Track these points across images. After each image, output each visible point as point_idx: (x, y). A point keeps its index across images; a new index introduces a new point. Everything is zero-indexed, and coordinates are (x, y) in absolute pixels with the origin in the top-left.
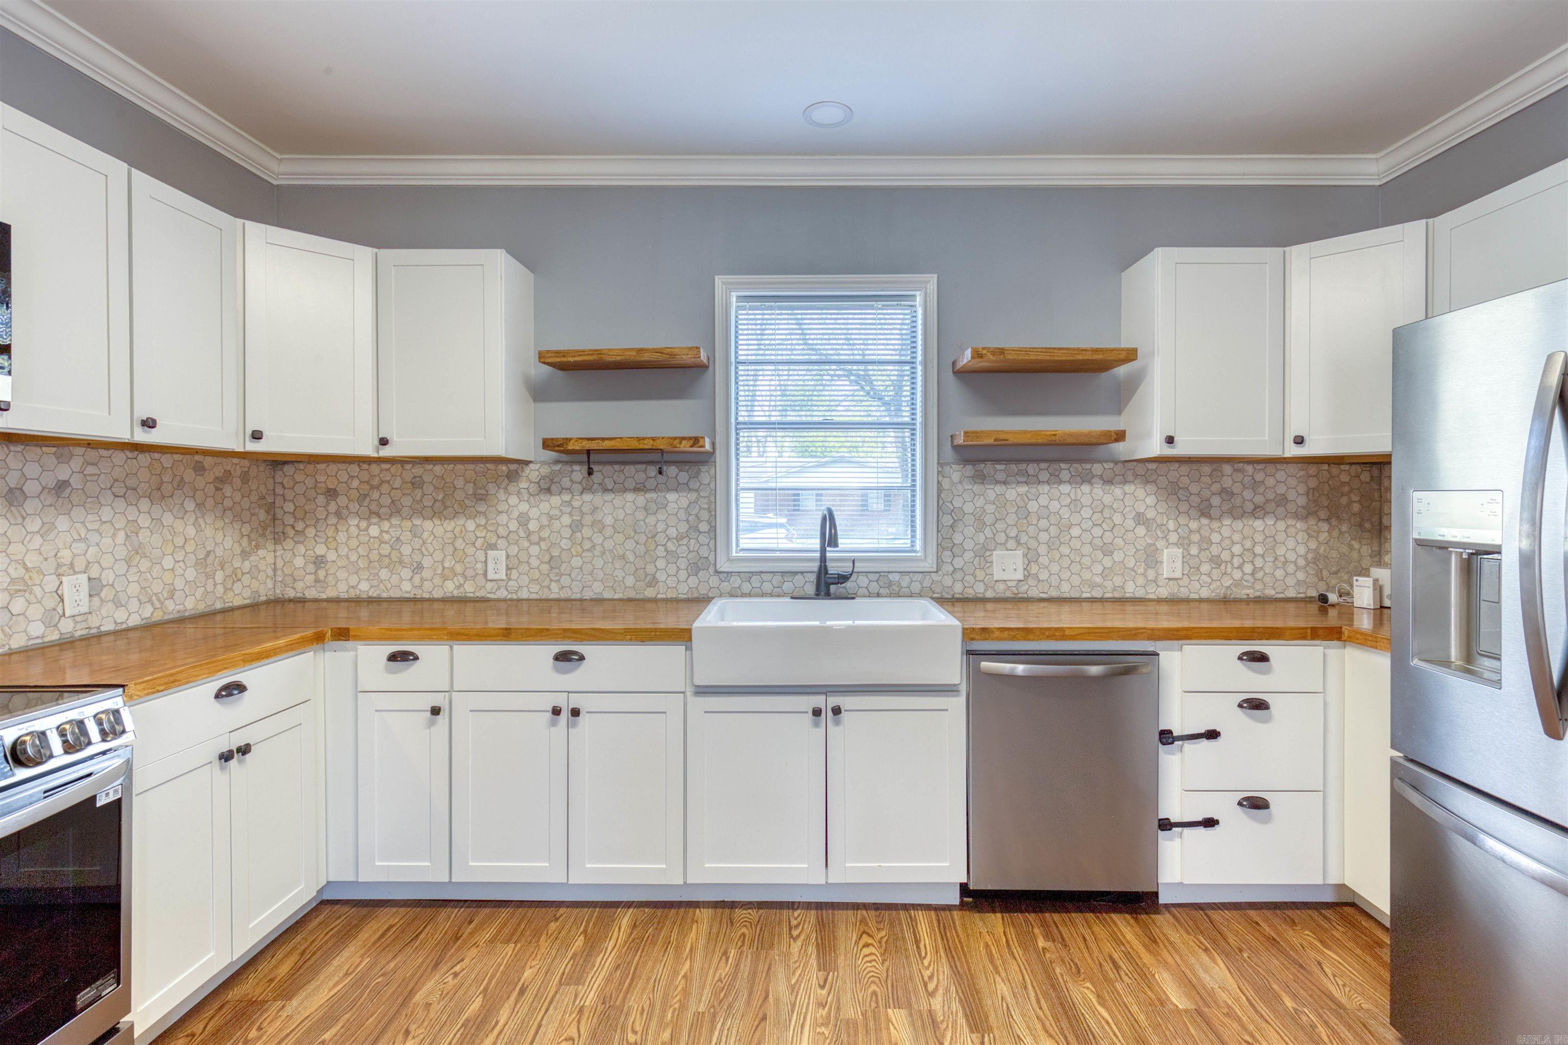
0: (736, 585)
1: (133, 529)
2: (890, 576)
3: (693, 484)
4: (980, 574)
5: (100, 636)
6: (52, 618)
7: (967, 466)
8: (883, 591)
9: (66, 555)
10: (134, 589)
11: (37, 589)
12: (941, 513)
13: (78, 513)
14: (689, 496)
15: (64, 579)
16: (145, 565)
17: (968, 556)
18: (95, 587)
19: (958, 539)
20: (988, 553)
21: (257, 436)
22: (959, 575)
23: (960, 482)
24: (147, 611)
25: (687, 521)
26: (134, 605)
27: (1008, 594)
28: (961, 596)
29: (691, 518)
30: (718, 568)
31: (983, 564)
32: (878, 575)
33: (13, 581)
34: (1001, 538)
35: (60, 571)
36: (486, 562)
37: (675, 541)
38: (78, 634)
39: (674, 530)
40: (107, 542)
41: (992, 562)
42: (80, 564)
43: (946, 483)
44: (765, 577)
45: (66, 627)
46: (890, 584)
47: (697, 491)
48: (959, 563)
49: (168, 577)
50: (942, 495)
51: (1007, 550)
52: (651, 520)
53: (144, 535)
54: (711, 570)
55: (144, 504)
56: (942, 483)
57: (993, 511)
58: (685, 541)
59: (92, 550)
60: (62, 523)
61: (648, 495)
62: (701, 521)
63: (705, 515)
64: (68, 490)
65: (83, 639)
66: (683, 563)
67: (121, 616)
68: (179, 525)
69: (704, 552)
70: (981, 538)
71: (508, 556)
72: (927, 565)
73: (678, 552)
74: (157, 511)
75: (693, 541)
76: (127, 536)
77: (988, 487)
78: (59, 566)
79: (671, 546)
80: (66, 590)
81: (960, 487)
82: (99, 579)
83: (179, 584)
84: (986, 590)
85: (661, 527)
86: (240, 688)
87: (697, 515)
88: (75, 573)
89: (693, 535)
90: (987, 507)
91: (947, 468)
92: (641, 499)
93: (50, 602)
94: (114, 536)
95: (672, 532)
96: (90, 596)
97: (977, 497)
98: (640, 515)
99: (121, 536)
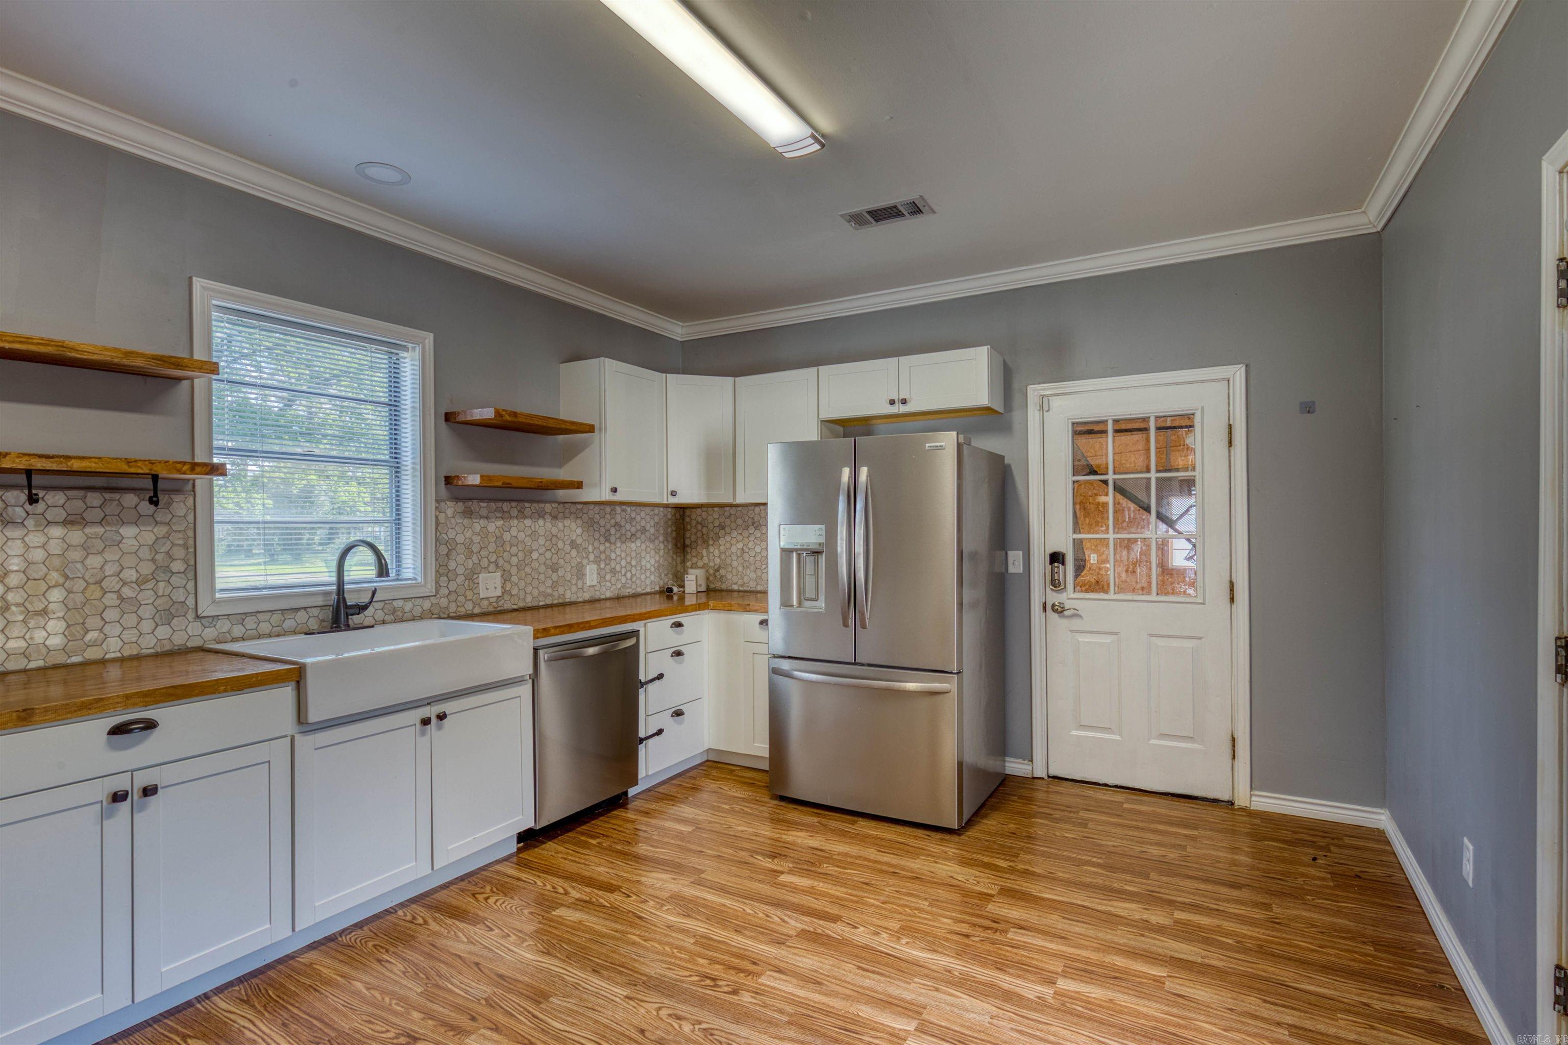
0: (225, 629)
2: (395, 603)
3: (159, 517)
4: (469, 594)
7: (459, 503)
8: (387, 618)
12: (438, 544)
14: (155, 530)
17: (460, 579)
19: (452, 565)
20: (475, 576)
22: (453, 597)
23: (453, 517)
25: (153, 560)
27: (491, 609)
28: (455, 615)
29: (159, 557)
30: (199, 613)
31: (471, 585)
32: (383, 603)
34: (485, 563)
37: (134, 585)
39: (133, 572)
41: (478, 584)
43: (442, 517)
44: (260, 616)
46: (394, 610)
47: (168, 524)
48: (453, 586)
50: (439, 528)
51: (489, 572)
52: (94, 561)
54: (191, 616)
56: (439, 517)
57: (478, 541)
58: (150, 585)
61: (88, 530)
62: (174, 560)
63: (179, 553)
66: (147, 612)
69: (179, 596)
70: (470, 564)
72: (427, 590)
73: (139, 598)
75: (162, 585)
77: (474, 521)
79: (127, 592)
81: (453, 521)
84: (474, 607)
85: (110, 570)
87: (168, 553)
89: (162, 576)
90: (474, 538)
91: (443, 504)
92: (76, 536)
95: (130, 575)
97: (466, 530)
98: (75, 555)
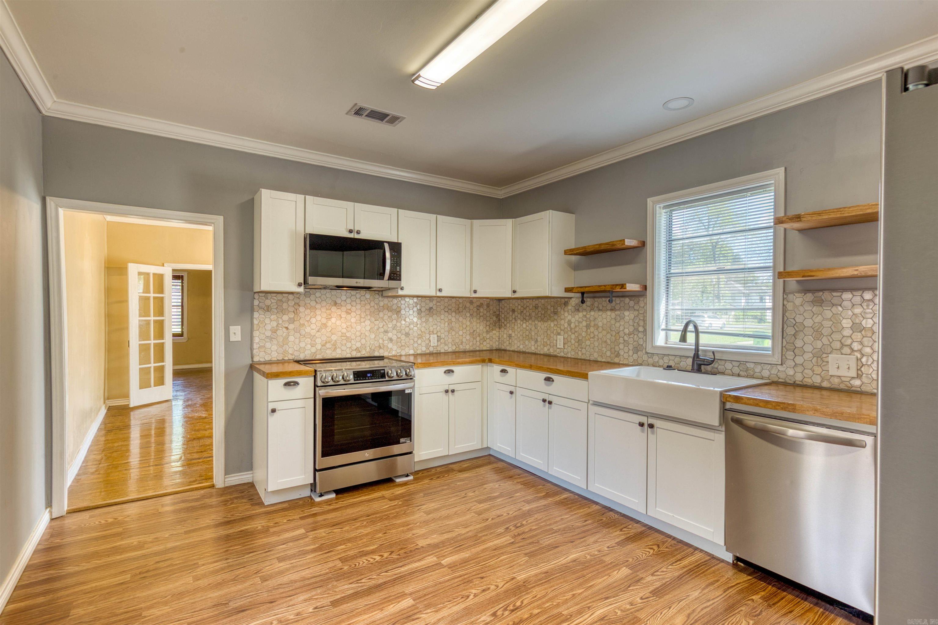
0: (656, 361)
1: (450, 322)
2: (748, 364)
3: (636, 307)
4: (818, 370)
5: (440, 353)
6: (428, 346)
7: (808, 294)
8: (741, 373)
9: (431, 329)
10: (450, 340)
11: (424, 337)
12: (785, 326)
13: (435, 316)
14: (634, 313)
15: (431, 335)
16: (453, 333)
17: (808, 356)
18: (439, 339)
19: (799, 343)
20: (825, 355)
21: (475, 292)
22: (799, 369)
23: (801, 305)
24: (454, 348)
25: (633, 326)
26: (450, 345)
27: (842, 386)
28: (801, 383)
29: (635, 324)
30: (647, 350)
31: (820, 362)
32: (739, 363)
33: (418, 335)
34: (837, 345)
35: (430, 333)
36: (557, 340)
37: (627, 335)
38: (434, 352)
39: (627, 330)
40: (442, 325)
41: (828, 362)
42: (435, 332)
43: (789, 306)
44: (671, 357)
45: (431, 349)
46: (747, 370)
47: (638, 310)
48: (799, 360)
49: (461, 338)
50: (786, 314)
51: (842, 354)
52: (617, 325)
53: (453, 324)
54: (644, 351)
55: (454, 314)
56: (787, 306)
57: (830, 326)
58: (632, 336)
59: (438, 328)
60: (431, 319)
61: (616, 313)
62: (640, 326)
63: (641, 323)
64: (432, 310)
65: (436, 353)
66: (631, 347)
67: (446, 348)
68: (464, 321)
69: (641, 342)
70: (819, 344)
71: (564, 338)
72: (774, 359)
73: (629, 341)
74: (457, 316)
75: (636, 336)
76: (448, 324)
77: (824, 308)
78: (430, 332)
79: (626, 338)
80: (431, 339)
81: (801, 309)
82: (440, 336)
83: (464, 340)
84: (822, 381)
85: (621, 329)
86: (453, 371)
87: (638, 323)
88: (434, 334)
89: (636, 333)
90: (824, 323)
91: (791, 296)
92: (613, 315)
93: (427, 342)
94: (444, 324)
95: (627, 331)
96: (438, 341)
97: (815, 316)
98: (613, 322)
99: (447, 324)
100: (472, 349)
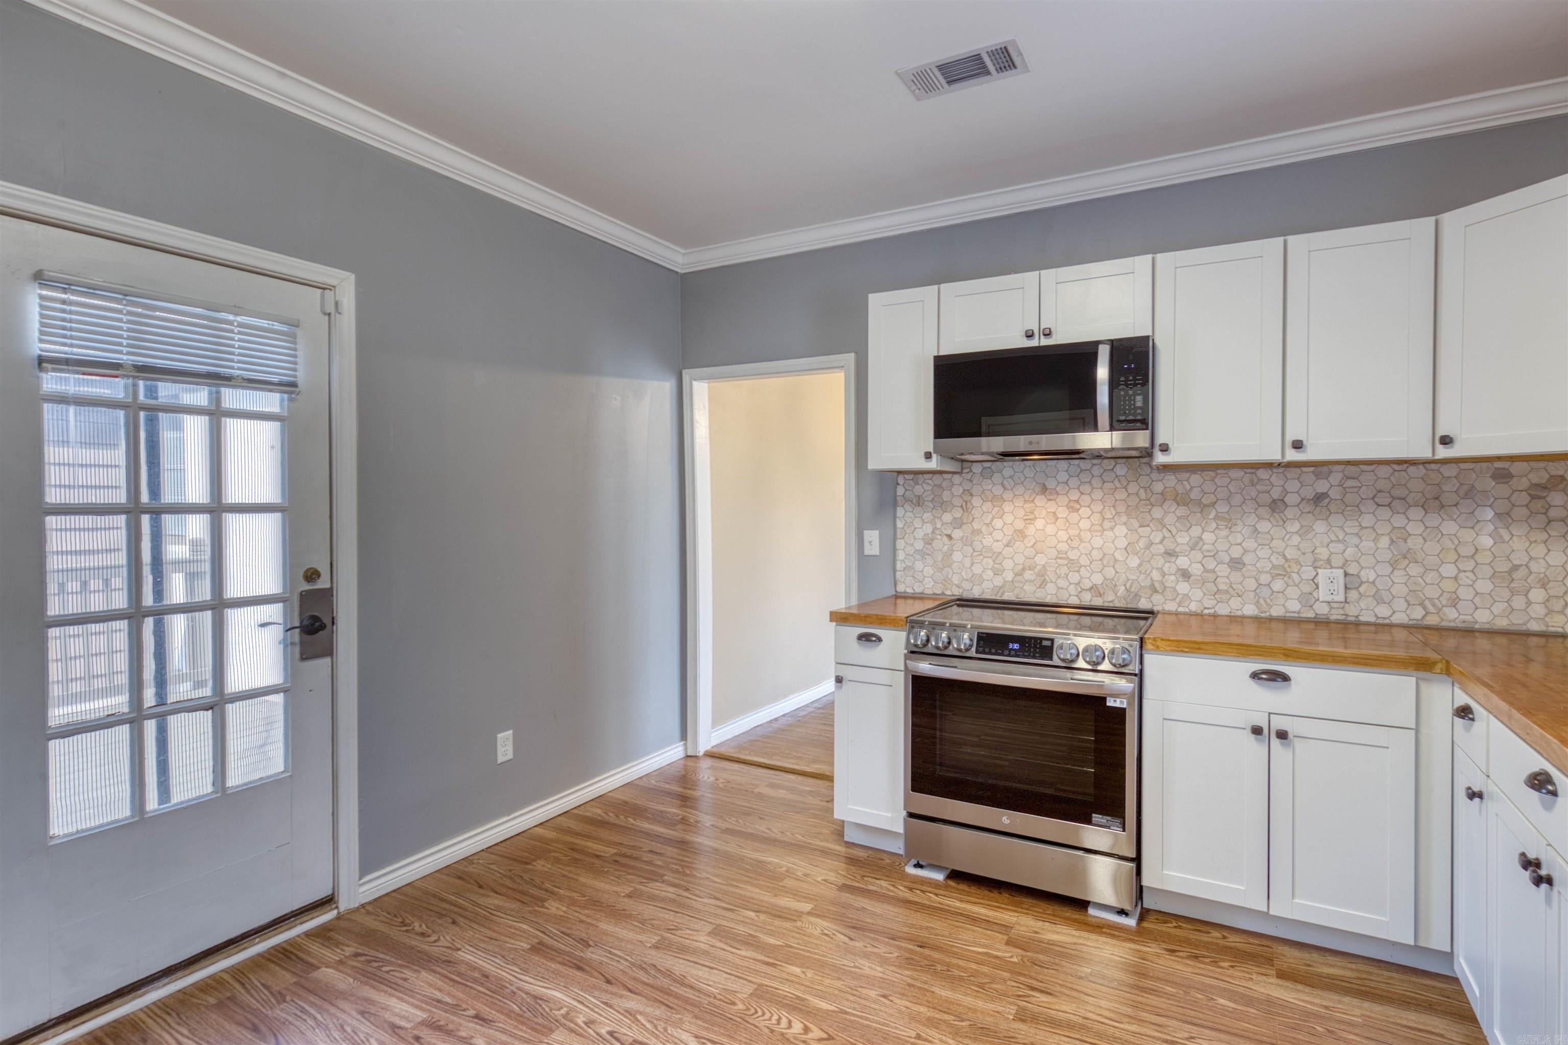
1: (1400, 536)
5: (1357, 625)
6: (1307, 599)
9: (1323, 553)
10: (1400, 590)
11: (1295, 576)
13: (1336, 519)
15: (1319, 571)
16: (1414, 570)
18: (1351, 583)
21: (1447, 441)
24: (1417, 614)
26: (1400, 604)
33: (1274, 567)
35: (1317, 564)
38: (1333, 618)
40: (1367, 545)
42: (1337, 561)
45: (1322, 609)
49: (1449, 586)
53: (1414, 543)
55: (1416, 513)
59: (1349, 551)
60: (1320, 527)
64: (1327, 501)
65: (1337, 622)
67: (1383, 611)
68: (1467, 535)
74: (1433, 519)
76: (1392, 541)
78: (1315, 560)
80: (1320, 580)
82: (1358, 576)
83: (1464, 593)
88: (1332, 567)
93: (1306, 588)
94: (1375, 540)
96: (1346, 588)
99: (1384, 542)
100: (1502, 623)
